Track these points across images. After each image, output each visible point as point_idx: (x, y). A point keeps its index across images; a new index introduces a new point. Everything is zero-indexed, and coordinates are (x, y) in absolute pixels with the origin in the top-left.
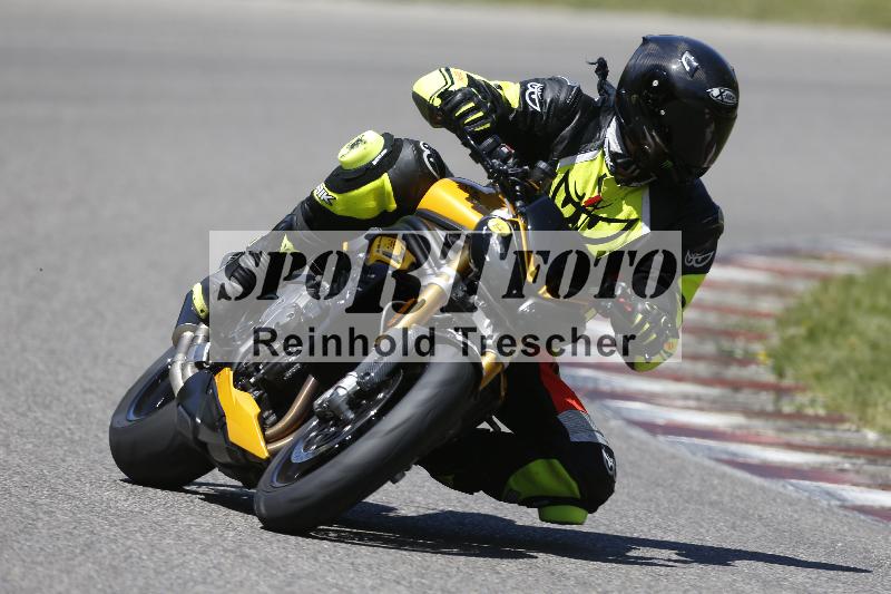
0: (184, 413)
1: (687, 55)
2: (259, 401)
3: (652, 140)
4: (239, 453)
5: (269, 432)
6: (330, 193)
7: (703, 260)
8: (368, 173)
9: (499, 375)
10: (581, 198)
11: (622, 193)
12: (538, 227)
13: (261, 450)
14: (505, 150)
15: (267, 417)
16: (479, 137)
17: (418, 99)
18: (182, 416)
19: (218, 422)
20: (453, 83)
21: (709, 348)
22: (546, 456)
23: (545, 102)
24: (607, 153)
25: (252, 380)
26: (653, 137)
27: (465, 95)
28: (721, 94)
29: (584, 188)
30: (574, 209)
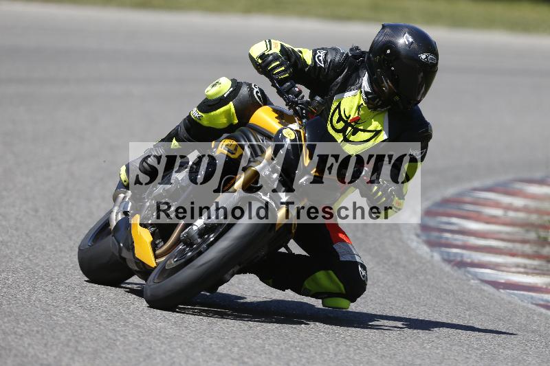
1: (407, 35)
2: (153, 234)
3: (387, 85)
4: (141, 264)
5: (157, 253)
6: (200, 113)
8: (221, 101)
10: (348, 118)
11: (372, 115)
13: (151, 262)
14: (297, 89)
16: (282, 82)
17: (251, 57)
18: (114, 242)
19: (131, 245)
20: (270, 50)
21: (532, 235)
22: (325, 268)
23: (327, 61)
24: (363, 92)
26: (387, 82)
27: (274, 57)
28: (427, 57)
29: (350, 112)
30: (344, 124)
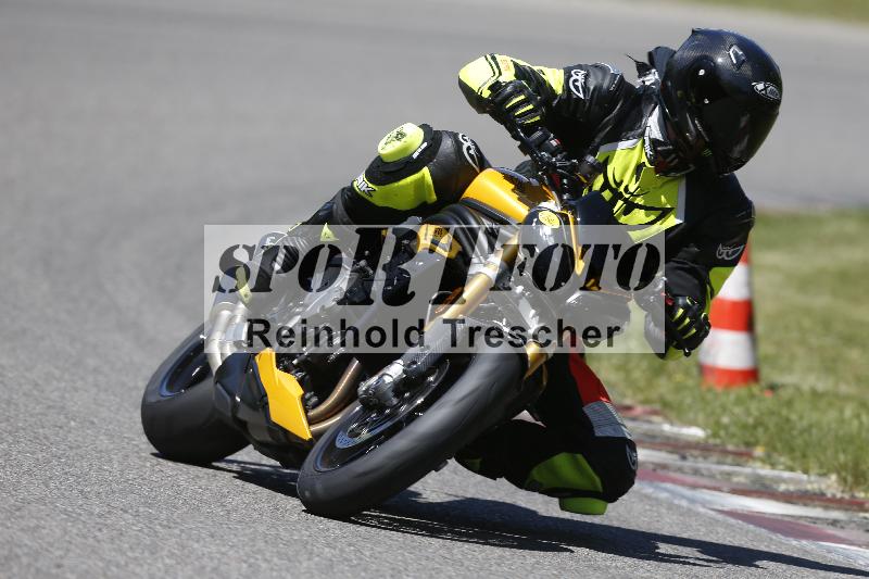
0: (223, 391)
1: (735, 48)
2: (301, 382)
3: (694, 128)
4: (281, 434)
5: (311, 413)
6: (370, 185)
7: (733, 253)
8: (407, 166)
9: (541, 367)
10: (619, 184)
11: (660, 182)
12: (587, 221)
13: (304, 431)
14: (554, 143)
15: (309, 399)
16: (530, 129)
17: (466, 89)
18: (220, 392)
19: (260, 401)
20: (500, 74)
22: (570, 449)
23: (589, 89)
24: (647, 142)
25: (295, 362)
26: (695, 125)
27: (515, 87)
28: (765, 89)
29: (623, 175)
30: (611, 195)
